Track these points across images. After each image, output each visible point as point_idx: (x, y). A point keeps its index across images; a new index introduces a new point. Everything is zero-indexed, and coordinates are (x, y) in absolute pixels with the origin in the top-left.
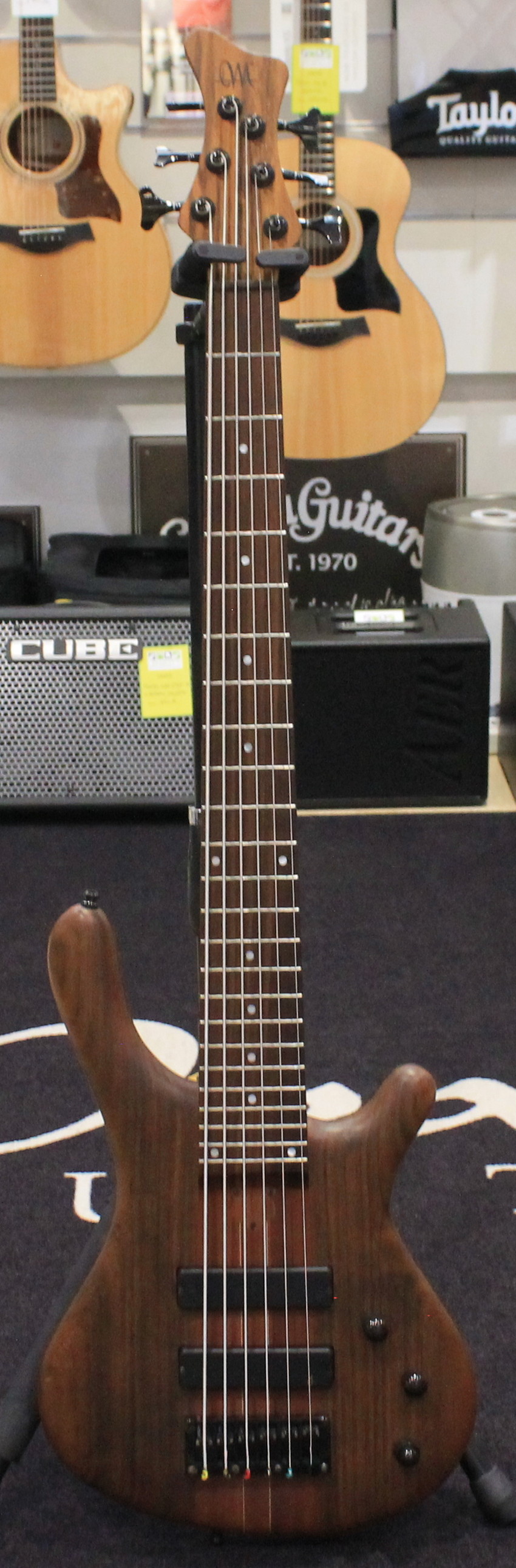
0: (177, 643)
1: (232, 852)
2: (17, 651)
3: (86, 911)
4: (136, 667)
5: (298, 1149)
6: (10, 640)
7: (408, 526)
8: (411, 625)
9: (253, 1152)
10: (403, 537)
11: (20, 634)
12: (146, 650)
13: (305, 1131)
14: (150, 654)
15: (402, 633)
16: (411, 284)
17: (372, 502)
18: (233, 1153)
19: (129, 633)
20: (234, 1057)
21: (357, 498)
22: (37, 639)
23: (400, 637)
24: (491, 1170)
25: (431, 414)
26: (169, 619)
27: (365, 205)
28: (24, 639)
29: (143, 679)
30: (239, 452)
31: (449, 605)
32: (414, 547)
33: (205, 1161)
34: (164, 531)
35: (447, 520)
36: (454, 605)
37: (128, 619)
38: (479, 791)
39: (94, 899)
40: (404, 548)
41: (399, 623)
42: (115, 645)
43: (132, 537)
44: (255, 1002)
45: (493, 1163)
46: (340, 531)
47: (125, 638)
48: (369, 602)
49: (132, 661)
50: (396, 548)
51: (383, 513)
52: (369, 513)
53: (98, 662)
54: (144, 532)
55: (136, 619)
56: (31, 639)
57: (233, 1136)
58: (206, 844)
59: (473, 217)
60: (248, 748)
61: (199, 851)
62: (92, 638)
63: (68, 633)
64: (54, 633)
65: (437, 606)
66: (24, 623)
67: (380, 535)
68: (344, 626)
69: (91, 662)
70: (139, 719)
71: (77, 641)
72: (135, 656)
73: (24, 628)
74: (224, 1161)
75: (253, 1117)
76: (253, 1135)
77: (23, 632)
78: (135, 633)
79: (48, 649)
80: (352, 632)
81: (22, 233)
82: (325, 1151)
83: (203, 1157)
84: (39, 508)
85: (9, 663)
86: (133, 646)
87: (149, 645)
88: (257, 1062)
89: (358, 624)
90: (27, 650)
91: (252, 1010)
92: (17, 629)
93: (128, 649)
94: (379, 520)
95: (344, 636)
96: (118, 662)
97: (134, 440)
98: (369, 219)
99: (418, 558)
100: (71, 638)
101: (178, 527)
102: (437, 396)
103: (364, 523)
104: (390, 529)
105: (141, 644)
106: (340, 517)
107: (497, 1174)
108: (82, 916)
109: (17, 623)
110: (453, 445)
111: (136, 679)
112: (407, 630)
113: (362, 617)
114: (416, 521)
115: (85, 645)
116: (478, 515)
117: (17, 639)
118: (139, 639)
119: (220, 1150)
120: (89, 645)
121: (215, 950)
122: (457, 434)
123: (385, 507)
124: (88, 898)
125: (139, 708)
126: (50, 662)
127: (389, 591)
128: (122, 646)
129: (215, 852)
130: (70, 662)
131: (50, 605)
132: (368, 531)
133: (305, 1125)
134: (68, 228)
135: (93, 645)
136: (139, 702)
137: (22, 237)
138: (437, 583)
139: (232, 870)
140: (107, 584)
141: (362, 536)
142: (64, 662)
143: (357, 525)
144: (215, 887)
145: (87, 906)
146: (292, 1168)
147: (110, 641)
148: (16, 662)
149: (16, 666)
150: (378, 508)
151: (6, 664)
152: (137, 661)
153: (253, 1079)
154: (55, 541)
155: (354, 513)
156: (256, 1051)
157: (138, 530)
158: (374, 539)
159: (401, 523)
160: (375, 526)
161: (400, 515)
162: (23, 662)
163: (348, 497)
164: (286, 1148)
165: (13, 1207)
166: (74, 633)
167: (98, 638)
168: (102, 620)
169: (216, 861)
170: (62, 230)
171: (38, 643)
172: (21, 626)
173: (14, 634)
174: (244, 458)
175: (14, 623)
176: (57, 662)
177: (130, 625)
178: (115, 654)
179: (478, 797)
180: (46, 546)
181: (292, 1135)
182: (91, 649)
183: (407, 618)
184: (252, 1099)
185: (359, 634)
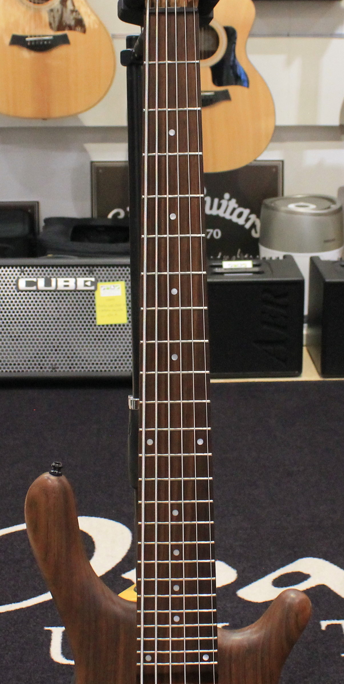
0: (117, 281)
1: (162, 435)
2: (22, 284)
3: (52, 477)
4: (93, 294)
5: (210, 654)
6: (18, 278)
7: (251, 213)
8: (257, 269)
9: (177, 658)
10: (247, 220)
11: (24, 274)
12: (100, 284)
13: (216, 641)
14: (102, 287)
15: (251, 274)
16: (255, 71)
17: (230, 200)
18: (162, 658)
19: (89, 274)
20: (164, 588)
21: (221, 198)
22: (34, 277)
23: (249, 277)
24: (324, 624)
25: (266, 148)
26: (113, 266)
27: (228, 24)
28: (26, 277)
29: (98, 301)
30: (169, 135)
31: (278, 258)
32: (254, 226)
33: (142, 664)
34: (110, 216)
35: (274, 209)
36: (281, 258)
37: (89, 266)
38: (298, 369)
39: (59, 469)
40: (248, 226)
41: (249, 268)
42: (81, 281)
43: (92, 219)
44: (179, 547)
45: (325, 620)
46: (211, 216)
47: (87, 277)
48: (228, 257)
49: (91, 291)
50: (242, 227)
51: (236, 206)
52: (228, 206)
53: (71, 291)
54: (98, 216)
55: (93, 266)
56: (30, 277)
57: (163, 646)
58: (143, 429)
59: (288, 35)
60: (175, 358)
61: (137, 435)
62: (67, 277)
63: (53, 274)
64: (45, 274)
65: (271, 258)
66: (26, 268)
67: (234, 218)
68: (217, 270)
69: (67, 291)
70: (95, 326)
71: (58, 279)
72: (93, 288)
73: (27, 271)
74: (156, 664)
75: (177, 632)
76: (177, 645)
77: (26, 273)
78: (93, 274)
79: (41, 284)
80: (222, 274)
81: (27, 39)
82: (231, 656)
83: (140, 662)
84: (38, 203)
85: (18, 292)
86: (92, 282)
87: (101, 281)
88: (181, 592)
89: (225, 269)
90: (29, 284)
91: (176, 553)
92: (22, 271)
93: (89, 284)
94: (234, 209)
95: (216, 276)
96: (83, 291)
97: (93, 164)
98: (231, 33)
99: (256, 232)
100: (55, 277)
101: (118, 214)
102: (270, 138)
103: (225, 212)
104: (240, 215)
105: (97, 281)
106: (211, 208)
107: (328, 626)
108: (50, 481)
109: (22, 268)
110: (276, 167)
111: (93, 301)
112: (255, 273)
113: (227, 265)
114: (256, 210)
115: (63, 281)
116: (292, 207)
117: (22, 277)
118: (95, 277)
119: (153, 655)
120: (65, 281)
121: (149, 508)
122: (278, 161)
123: (237, 202)
124: (55, 468)
125: (95, 319)
126: (42, 291)
127: (239, 251)
128: (86, 281)
129: (150, 435)
130: (54, 291)
131: (44, 257)
132: (227, 216)
133: (216, 638)
134: (55, 37)
135: (68, 281)
136: (95, 315)
137: (28, 42)
138: (268, 245)
139: (162, 448)
140: (77, 245)
141: (223, 219)
142: (50, 291)
143: (221, 213)
144: (150, 461)
145: (53, 474)
146: (207, 670)
147: (78, 279)
148: (22, 291)
149: (22, 294)
150: (233, 203)
151: (16, 292)
152: (94, 291)
153: (177, 604)
154: (47, 221)
155: (219, 206)
156: (180, 583)
157: (95, 215)
158: (230, 221)
159: (246, 212)
160: (232, 214)
161: (245, 207)
162: (26, 291)
163: (217, 197)
164: (202, 654)
165: (10, 653)
166: (57, 274)
167: (71, 277)
168: (73, 266)
169: (150, 442)
170: (51, 38)
171: (35, 280)
172: (25, 270)
173: (20, 274)
174: (172, 139)
175: (21, 268)
176: (46, 291)
177: (90, 270)
178: (81, 286)
179: (297, 372)
180: (42, 224)
181: (206, 645)
182: (66, 284)
183: (254, 266)
184: (177, 619)
185: (225, 275)
